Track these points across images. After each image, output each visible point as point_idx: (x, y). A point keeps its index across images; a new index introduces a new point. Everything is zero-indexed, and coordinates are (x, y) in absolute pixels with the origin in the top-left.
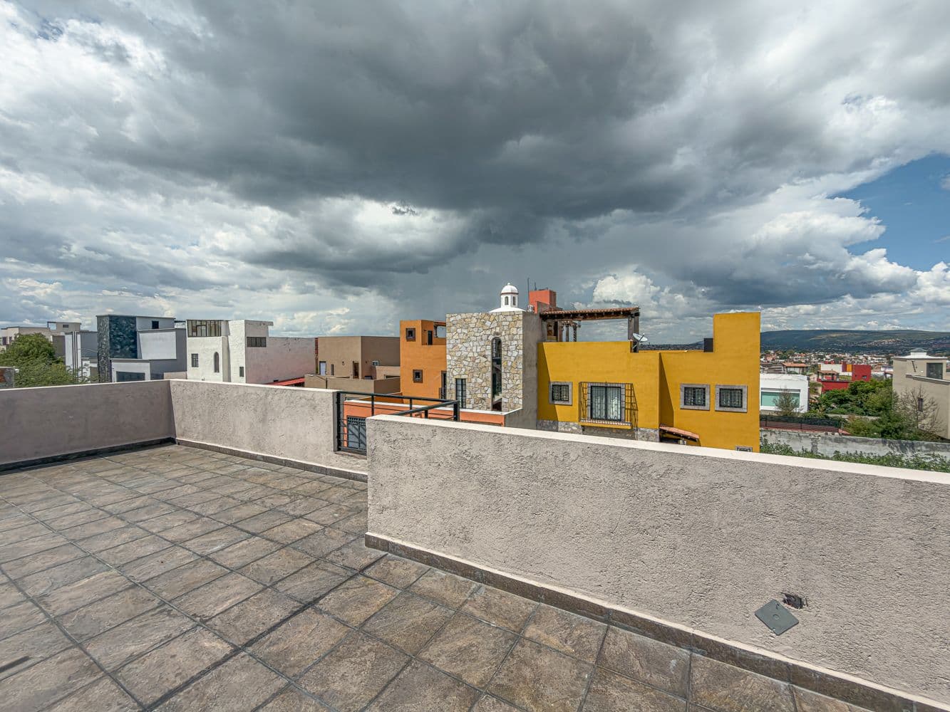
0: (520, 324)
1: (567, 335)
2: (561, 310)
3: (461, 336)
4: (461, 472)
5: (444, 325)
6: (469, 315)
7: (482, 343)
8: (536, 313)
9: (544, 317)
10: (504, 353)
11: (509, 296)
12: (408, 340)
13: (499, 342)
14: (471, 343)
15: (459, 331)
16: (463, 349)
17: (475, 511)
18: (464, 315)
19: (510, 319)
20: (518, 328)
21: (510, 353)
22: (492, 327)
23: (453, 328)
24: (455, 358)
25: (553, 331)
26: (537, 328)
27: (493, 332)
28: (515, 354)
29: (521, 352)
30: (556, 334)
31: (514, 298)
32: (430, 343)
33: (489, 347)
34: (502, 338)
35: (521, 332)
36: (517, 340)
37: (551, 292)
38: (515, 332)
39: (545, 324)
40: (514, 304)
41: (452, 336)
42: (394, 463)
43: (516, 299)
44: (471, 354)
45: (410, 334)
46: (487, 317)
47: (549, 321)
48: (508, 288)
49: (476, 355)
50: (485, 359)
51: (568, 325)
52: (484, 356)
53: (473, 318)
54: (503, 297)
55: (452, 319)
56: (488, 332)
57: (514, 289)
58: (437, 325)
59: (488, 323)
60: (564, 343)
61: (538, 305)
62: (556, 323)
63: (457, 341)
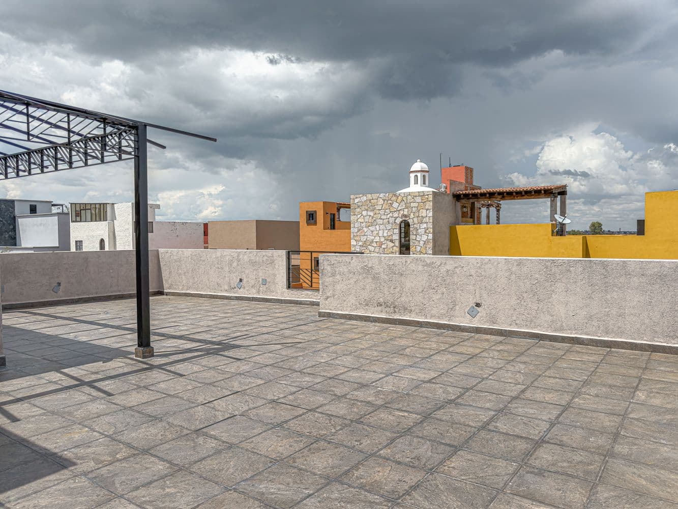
0: (430, 205)
1: (488, 217)
2: (480, 188)
3: (367, 219)
4: (364, 275)
5: (348, 206)
6: (375, 196)
7: (389, 227)
8: (448, 192)
9: (457, 197)
10: (412, 237)
11: (419, 175)
12: (308, 224)
13: (407, 225)
14: (377, 227)
15: (364, 213)
16: (369, 233)
17: (370, 291)
18: (369, 196)
19: (418, 199)
20: (427, 210)
21: (418, 238)
22: (399, 209)
23: (358, 210)
24: (361, 243)
25: (469, 213)
26: (450, 209)
27: (400, 215)
28: (425, 238)
29: (431, 236)
30: (472, 216)
31: (424, 176)
32: (333, 227)
33: (397, 231)
34: (410, 221)
35: (431, 214)
36: (426, 223)
37: (467, 168)
38: (424, 215)
39: (459, 205)
40: (424, 183)
41: (357, 219)
42: (333, 275)
43: (427, 177)
44: (377, 239)
45: (311, 217)
46: (394, 198)
47: (464, 201)
48: (418, 166)
49: (382, 239)
50: (392, 244)
51: (489, 206)
52: (392, 241)
53: (379, 199)
54: (412, 176)
55: (356, 201)
56: (396, 215)
57: (425, 166)
58: (340, 207)
59: (395, 205)
60: (483, 226)
61: (451, 184)
62: (473, 204)
63: (362, 225)
